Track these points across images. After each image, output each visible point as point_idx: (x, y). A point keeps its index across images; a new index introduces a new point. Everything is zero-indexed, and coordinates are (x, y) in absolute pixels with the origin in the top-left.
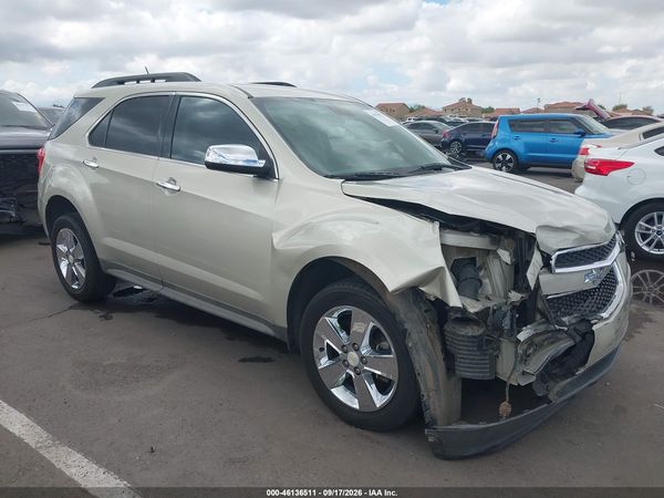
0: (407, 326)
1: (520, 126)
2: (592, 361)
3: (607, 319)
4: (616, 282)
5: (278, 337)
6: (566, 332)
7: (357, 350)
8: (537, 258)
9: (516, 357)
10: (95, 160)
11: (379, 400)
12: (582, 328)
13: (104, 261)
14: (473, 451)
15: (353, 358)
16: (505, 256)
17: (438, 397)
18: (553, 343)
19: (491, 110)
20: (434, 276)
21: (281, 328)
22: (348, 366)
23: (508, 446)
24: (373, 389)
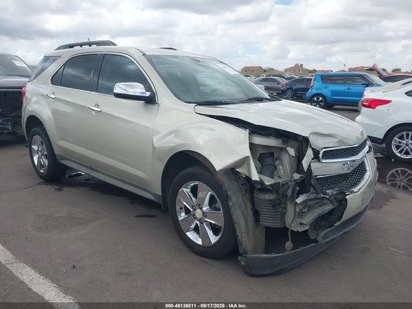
0: (229, 193)
1: (328, 80)
2: (345, 217)
3: (356, 192)
4: (365, 171)
5: (157, 201)
6: (328, 199)
7: (201, 208)
8: (309, 153)
9: (295, 213)
10: (54, 93)
11: (214, 239)
12: (340, 197)
13: (59, 156)
14: (268, 271)
15: (198, 213)
16: (292, 151)
17: (248, 238)
18: (321, 206)
19: (315, 71)
20: (244, 161)
21: (158, 196)
22: (196, 218)
23: (291, 269)
24: (210, 233)
